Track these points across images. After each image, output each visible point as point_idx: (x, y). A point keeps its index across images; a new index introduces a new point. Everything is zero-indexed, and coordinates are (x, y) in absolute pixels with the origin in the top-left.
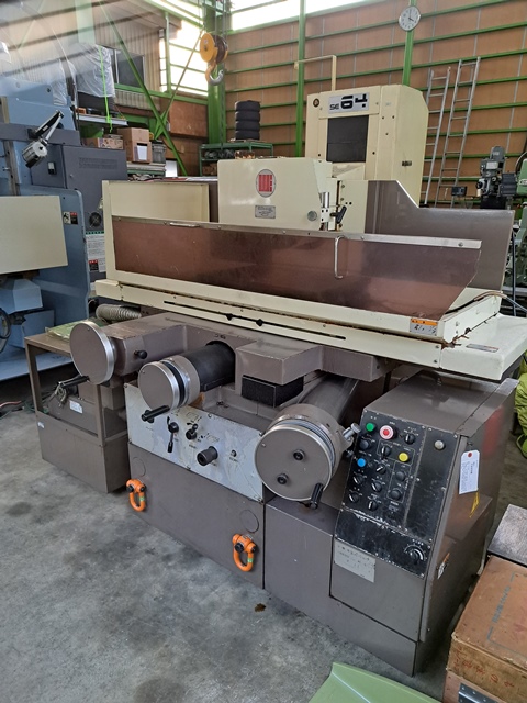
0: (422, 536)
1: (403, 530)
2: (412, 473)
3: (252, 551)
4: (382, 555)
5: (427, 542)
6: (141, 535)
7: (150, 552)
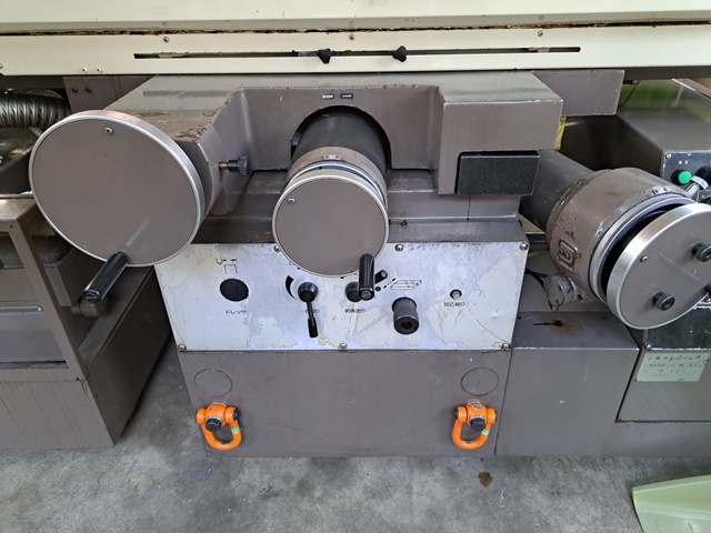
6: (228, 478)
7: (268, 495)
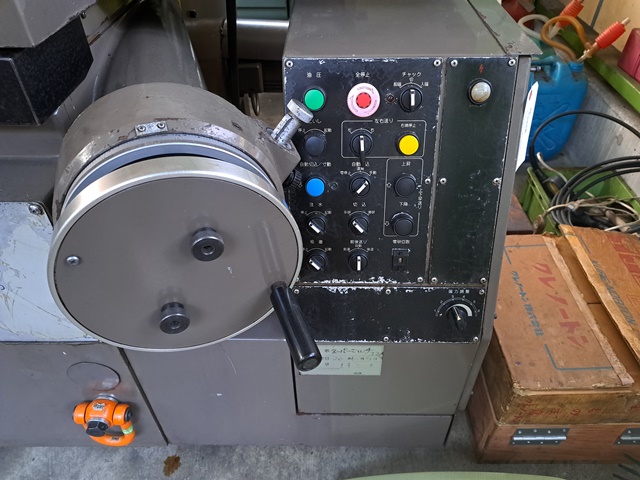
0: (466, 279)
1: (428, 281)
2: (428, 173)
3: (126, 420)
4: (395, 336)
5: (474, 286)
